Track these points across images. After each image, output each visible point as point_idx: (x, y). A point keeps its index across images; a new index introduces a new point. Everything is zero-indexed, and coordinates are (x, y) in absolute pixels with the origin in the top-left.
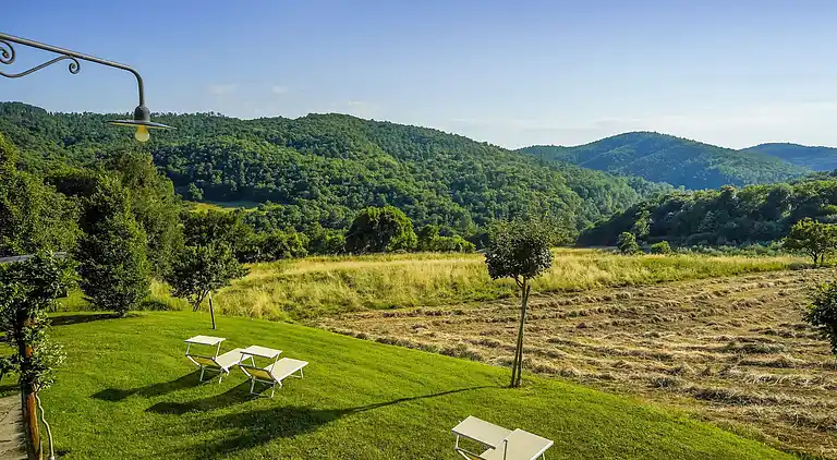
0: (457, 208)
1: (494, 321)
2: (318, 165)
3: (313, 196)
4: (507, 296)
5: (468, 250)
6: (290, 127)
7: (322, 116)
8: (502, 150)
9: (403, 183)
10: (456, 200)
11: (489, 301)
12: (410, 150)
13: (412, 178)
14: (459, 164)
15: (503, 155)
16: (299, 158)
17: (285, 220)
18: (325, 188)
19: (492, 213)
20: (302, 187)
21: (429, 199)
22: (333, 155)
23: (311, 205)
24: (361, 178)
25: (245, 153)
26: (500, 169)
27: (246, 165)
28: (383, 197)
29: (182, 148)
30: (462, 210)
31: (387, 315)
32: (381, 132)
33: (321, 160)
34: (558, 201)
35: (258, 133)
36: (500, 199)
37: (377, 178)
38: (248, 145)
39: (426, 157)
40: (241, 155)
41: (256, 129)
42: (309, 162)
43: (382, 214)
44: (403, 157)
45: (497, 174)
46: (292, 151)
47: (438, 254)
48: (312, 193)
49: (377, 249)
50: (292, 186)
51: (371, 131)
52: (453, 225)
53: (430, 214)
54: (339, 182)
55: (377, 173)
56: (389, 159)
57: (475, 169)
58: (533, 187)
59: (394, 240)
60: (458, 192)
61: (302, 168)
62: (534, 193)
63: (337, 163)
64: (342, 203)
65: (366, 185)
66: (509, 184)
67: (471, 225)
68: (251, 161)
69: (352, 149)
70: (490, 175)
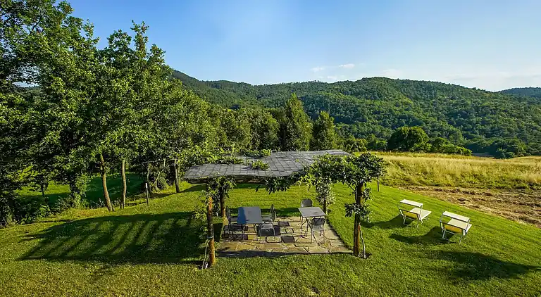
0: (452, 128)
1: (521, 204)
2: (367, 105)
3: (364, 120)
4: (524, 188)
5: (466, 154)
6: (352, 86)
7: (370, 79)
8: (487, 92)
9: (416, 113)
10: (451, 123)
11: (509, 190)
12: (421, 95)
13: (422, 110)
14: (454, 102)
15: (488, 95)
16: (357, 101)
17: (349, 132)
18: (370, 116)
19: (477, 131)
20: (358, 116)
21: (432, 122)
22: (375, 99)
23: (363, 125)
24: (390, 111)
25: (330, 99)
26: (486, 104)
27: (331, 105)
28: (404, 121)
29: (301, 98)
30: (454, 129)
31: (437, 190)
32: (403, 86)
33: (369, 101)
34: (534, 124)
35: (337, 89)
36: (483, 123)
37: (400, 111)
38: (332, 95)
39: (431, 98)
40: (329, 100)
41: (336, 87)
42: (362, 102)
43: (410, 131)
44: (416, 99)
45: (483, 107)
46: (354, 98)
47: (446, 155)
48: (363, 119)
49: (406, 149)
50: (353, 115)
51: (397, 85)
52: (448, 138)
53: (433, 131)
54: (379, 113)
55: (400, 108)
56: (407, 100)
57: (466, 105)
58: (511, 115)
59: (417, 145)
60: (453, 119)
61: (359, 106)
62: (513, 119)
63: (378, 103)
64: (379, 124)
65: (393, 115)
66: (492, 114)
67: (462, 138)
68: (334, 103)
69: (386, 95)
70: (477, 109)
